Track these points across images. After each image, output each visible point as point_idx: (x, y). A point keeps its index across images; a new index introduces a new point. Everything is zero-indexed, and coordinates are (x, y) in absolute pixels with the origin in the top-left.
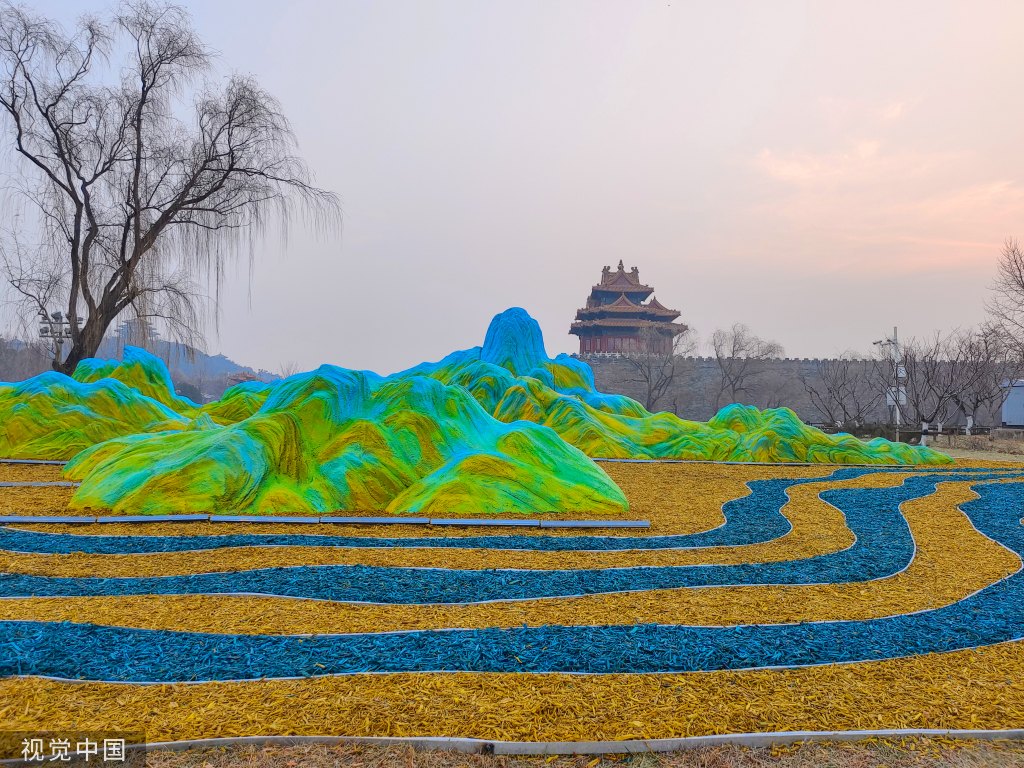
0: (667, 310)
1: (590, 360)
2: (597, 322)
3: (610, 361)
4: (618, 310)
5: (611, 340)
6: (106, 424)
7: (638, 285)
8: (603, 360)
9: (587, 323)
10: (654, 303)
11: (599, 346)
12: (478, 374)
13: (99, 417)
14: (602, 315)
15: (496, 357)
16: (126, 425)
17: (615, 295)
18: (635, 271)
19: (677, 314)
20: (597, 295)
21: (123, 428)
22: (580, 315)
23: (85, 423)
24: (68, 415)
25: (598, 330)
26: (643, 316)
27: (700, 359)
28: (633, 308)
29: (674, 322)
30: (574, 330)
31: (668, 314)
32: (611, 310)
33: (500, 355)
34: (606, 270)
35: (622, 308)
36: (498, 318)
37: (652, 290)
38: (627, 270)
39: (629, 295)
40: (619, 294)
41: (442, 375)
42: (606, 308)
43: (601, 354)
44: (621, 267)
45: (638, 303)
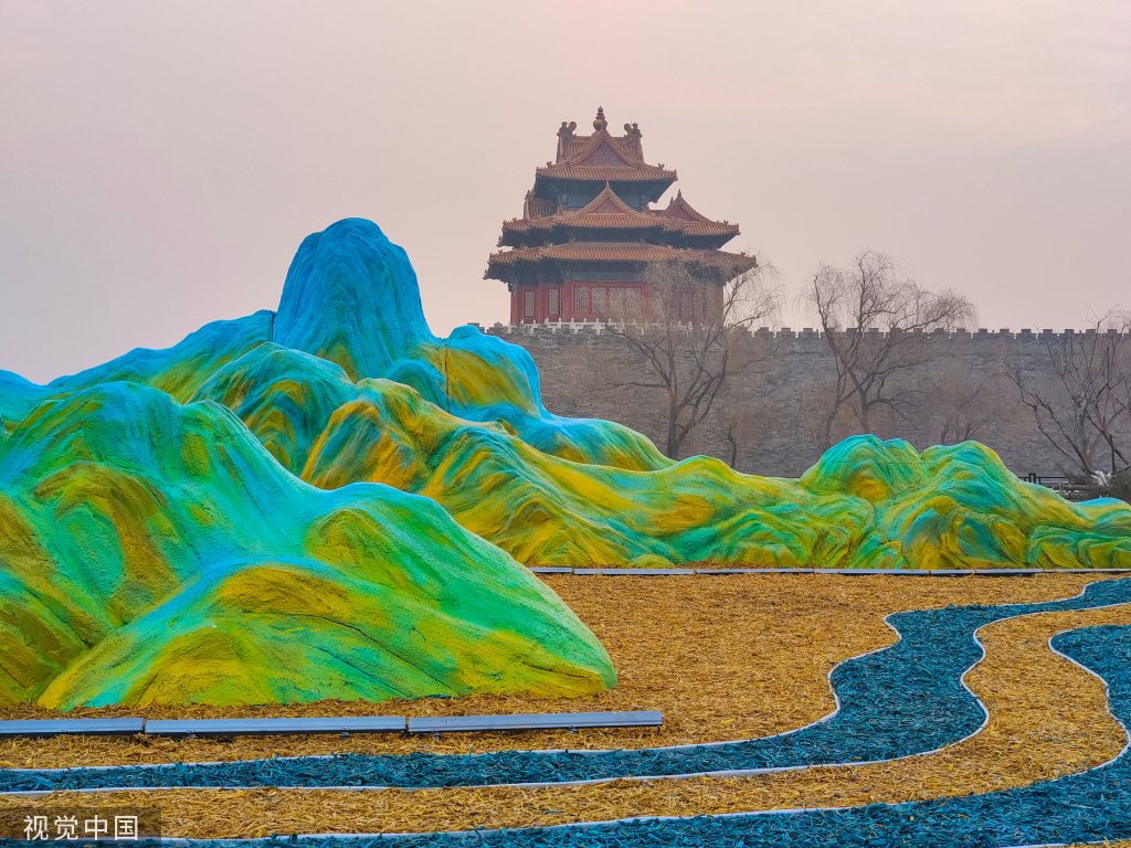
0: (707, 222)
1: (535, 339)
2: (550, 251)
3: (580, 339)
4: (597, 224)
5: (582, 292)
7: (641, 166)
8: (564, 338)
9: (527, 253)
10: (679, 206)
11: (553, 305)
12: (266, 375)
14: (561, 234)
15: (310, 333)
17: (590, 189)
18: (634, 133)
19: (731, 232)
20: (547, 189)
22: (510, 235)
25: (552, 269)
26: (654, 235)
27: (786, 334)
28: (628, 217)
29: (726, 248)
30: (497, 270)
31: (710, 231)
32: (580, 223)
33: (318, 330)
34: (566, 132)
35: (605, 219)
36: (312, 242)
37: (671, 178)
38: (616, 130)
39: (622, 188)
40: (599, 186)
41: (180, 377)
42: (568, 217)
43: (560, 324)
44: (600, 123)
45: (642, 207)
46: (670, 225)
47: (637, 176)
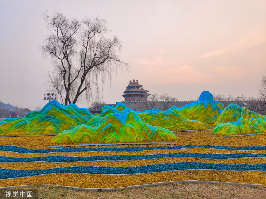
1: (129, 103)
3: (134, 103)
4: (135, 91)
5: (133, 98)
6: (175, 121)
7: (139, 85)
8: (132, 103)
9: (127, 94)
10: (142, 89)
11: (130, 99)
13: (173, 120)
14: (131, 92)
16: (179, 121)
17: (134, 87)
18: (137, 81)
19: (148, 91)
20: (129, 87)
21: (179, 122)
22: (125, 92)
23: (171, 121)
24: (166, 119)
25: (130, 95)
26: (141, 92)
28: (138, 90)
29: (147, 93)
30: (123, 96)
31: (145, 91)
32: (133, 91)
34: (130, 81)
35: (135, 90)
36: (202, 93)
37: (142, 86)
39: (137, 87)
40: (135, 87)
42: (132, 90)
43: (132, 101)
44: (134, 80)
45: (139, 89)
46: (142, 91)
47: (139, 86)
